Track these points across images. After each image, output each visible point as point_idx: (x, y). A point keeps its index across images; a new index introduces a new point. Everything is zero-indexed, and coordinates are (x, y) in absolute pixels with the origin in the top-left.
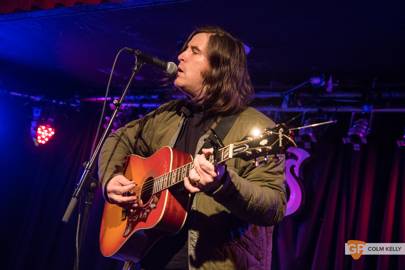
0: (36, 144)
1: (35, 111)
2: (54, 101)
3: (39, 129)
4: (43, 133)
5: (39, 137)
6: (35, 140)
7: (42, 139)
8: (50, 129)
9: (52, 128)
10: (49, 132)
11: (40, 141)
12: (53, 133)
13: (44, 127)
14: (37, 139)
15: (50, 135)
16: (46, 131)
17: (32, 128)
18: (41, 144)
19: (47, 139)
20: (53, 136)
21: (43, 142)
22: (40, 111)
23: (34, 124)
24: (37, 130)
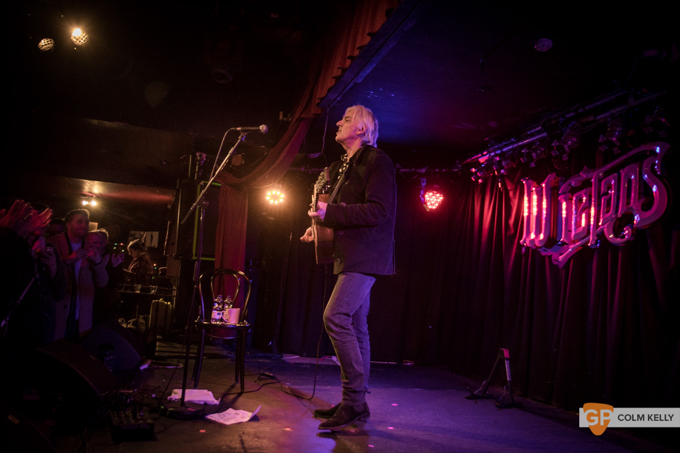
0: (428, 210)
1: (422, 181)
2: (437, 170)
3: (426, 196)
4: (431, 199)
5: (428, 204)
6: (425, 205)
7: (431, 204)
8: (438, 195)
9: (441, 194)
10: (437, 198)
11: (430, 207)
12: (441, 198)
13: (431, 194)
14: (427, 205)
15: (439, 200)
16: (434, 197)
17: (421, 196)
18: (431, 209)
19: (437, 205)
20: (443, 200)
21: (434, 207)
22: (425, 180)
23: (422, 192)
24: (424, 198)
